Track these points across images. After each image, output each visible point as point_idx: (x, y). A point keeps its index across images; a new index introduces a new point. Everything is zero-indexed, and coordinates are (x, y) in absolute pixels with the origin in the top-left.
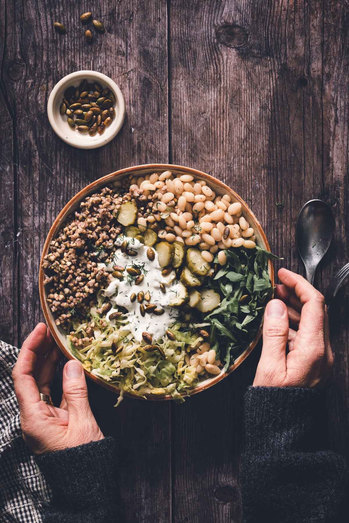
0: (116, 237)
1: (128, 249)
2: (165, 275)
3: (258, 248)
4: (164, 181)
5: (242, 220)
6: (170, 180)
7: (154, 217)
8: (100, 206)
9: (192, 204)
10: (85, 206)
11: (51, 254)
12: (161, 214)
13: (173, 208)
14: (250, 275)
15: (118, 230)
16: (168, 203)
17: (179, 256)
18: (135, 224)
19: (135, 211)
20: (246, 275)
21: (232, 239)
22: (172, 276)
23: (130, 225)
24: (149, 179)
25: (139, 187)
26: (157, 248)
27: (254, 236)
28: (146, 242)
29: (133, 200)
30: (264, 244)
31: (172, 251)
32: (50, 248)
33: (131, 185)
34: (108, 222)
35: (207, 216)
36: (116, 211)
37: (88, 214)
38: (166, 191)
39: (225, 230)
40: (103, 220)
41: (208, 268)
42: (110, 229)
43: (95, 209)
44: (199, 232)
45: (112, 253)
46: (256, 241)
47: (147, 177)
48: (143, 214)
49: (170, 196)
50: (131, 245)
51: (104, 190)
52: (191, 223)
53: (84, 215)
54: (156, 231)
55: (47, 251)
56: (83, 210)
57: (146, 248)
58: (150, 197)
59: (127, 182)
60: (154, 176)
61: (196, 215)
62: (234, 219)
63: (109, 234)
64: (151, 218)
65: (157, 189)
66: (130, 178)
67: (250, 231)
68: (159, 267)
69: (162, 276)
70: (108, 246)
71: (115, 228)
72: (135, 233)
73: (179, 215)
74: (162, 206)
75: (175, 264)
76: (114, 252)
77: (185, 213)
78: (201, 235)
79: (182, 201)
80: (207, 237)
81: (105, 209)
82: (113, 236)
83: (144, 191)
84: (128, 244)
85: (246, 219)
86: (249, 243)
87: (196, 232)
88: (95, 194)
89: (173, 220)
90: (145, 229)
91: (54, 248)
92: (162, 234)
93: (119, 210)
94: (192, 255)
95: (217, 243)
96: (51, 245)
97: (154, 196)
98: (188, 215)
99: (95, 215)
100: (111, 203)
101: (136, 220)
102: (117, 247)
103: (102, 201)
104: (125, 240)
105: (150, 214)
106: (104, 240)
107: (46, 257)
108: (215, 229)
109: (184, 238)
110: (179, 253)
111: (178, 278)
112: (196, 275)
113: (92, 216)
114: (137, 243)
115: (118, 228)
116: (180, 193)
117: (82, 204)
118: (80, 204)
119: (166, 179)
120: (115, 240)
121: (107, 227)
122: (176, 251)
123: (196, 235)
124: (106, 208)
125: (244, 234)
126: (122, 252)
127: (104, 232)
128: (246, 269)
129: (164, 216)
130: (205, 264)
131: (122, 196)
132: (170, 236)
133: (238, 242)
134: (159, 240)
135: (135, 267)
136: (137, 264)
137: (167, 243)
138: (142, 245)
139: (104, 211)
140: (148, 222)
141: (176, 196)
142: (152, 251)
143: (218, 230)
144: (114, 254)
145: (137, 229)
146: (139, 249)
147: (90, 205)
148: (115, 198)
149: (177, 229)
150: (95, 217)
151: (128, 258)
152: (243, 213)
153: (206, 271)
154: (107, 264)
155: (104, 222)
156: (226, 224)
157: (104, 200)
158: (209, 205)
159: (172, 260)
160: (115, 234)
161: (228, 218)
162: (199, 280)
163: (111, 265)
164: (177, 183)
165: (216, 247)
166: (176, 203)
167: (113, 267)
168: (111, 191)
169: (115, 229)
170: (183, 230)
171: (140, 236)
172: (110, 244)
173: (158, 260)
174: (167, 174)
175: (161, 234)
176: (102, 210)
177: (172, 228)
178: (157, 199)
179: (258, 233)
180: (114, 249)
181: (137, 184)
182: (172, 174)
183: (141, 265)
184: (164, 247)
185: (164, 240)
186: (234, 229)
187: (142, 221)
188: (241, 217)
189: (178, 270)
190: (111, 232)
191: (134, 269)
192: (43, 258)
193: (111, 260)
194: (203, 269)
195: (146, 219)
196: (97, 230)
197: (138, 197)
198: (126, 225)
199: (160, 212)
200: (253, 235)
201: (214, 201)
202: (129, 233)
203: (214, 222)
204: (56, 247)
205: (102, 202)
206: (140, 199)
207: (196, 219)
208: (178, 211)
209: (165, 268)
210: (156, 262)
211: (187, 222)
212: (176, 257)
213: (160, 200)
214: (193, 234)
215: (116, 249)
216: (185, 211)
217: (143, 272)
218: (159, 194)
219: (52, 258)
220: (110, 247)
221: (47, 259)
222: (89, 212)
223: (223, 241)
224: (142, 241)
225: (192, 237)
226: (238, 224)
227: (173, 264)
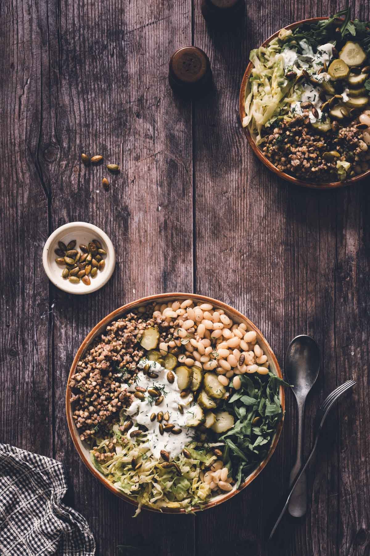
0: (139, 360)
1: (150, 371)
2: (183, 397)
3: (271, 374)
4: (186, 309)
5: (257, 348)
6: (190, 309)
7: (175, 343)
8: (125, 330)
9: (211, 331)
10: (111, 330)
11: (78, 374)
12: (182, 340)
13: (192, 334)
14: (263, 400)
15: (141, 353)
16: (188, 329)
17: (197, 379)
18: (157, 349)
19: (158, 337)
20: (259, 400)
21: (247, 365)
22: (190, 398)
23: (153, 350)
24: (171, 307)
25: (162, 314)
26: (176, 372)
27: (268, 363)
28: (167, 365)
29: (156, 326)
30: (276, 371)
31: (191, 376)
32: (77, 368)
33: (154, 311)
34: (132, 346)
35: (225, 344)
36: (139, 335)
37: (113, 338)
38: (187, 319)
39: (240, 357)
40: (128, 344)
41: (223, 392)
42: (134, 352)
43: (120, 333)
44: (217, 357)
45: (135, 375)
46: (269, 368)
47: (169, 305)
48: (164, 339)
49: (190, 323)
50: (152, 369)
51: (129, 315)
52: (209, 349)
53: (110, 338)
54: (177, 355)
55: (75, 371)
56: (109, 333)
57: (167, 371)
58: (171, 324)
59: (150, 309)
60: (176, 304)
61: (214, 341)
62: (249, 346)
63: (132, 357)
64: (172, 343)
65: (178, 316)
66: (154, 305)
67: (264, 358)
68: (178, 389)
69: (180, 398)
70: (132, 368)
71: (138, 351)
72: (157, 357)
73: (198, 342)
74: (183, 332)
75: (193, 388)
76: (137, 374)
77: (204, 340)
78: (218, 360)
79: (201, 328)
80: (223, 362)
81: (129, 334)
82: (136, 359)
83: (166, 318)
84: (150, 367)
85: (261, 347)
86: (263, 370)
87: (214, 358)
88: (120, 318)
89: (192, 346)
90: (166, 353)
91: (81, 368)
92: (182, 359)
93: (143, 335)
94: (210, 379)
95: (232, 368)
96: (78, 366)
97: (175, 323)
98: (207, 341)
99: (120, 338)
100: (136, 328)
101: (158, 345)
102: (139, 369)
103: (127, 325)
104: (147, 363)
105: (171, 339)
106: (128, 363)
107: (73, 377)
108: (231, 355)
109: (202, 363)
110: (197, 378)
111: (196, 400)
112: (212, 398)
113: (117, 339)
114: (158, 367)
115: (141, 352)
116: (200, 320)
117: (109, 328)
118: (106, 327)
119: (187, 307)
120: (137, 363)
121: (131, 350)
122: (195, 375)
123: (214, 360)
124: (131, 332)
125: (258, 361)
126: (144, 374)
127: (128, 355)
128: (260, 393)
129: (184, 342)
130: (221, 388)
131: (146, 321)
132: (189, 361)
133: (253, 368)
134: (179, 364)
135: (156, 389)
136: (158, 386)
137: (186, 367)
138: (163, 368)
139: (128, 336)
140: (169, 347)
141: (196, 324)
142: (172, 374)
143: (234, 357)
144: (137, 376)
145: (159, 353)
146: (160, 372)
147: (115, 329)
148: (139, 323)
149: (196, 354)
150: (120, 340)
151: (149, 381)
152: (258, 341)
153: (221, 394)
154: (130, 385)
155: (128, 345)
156: (242, 351)
157: (129, 325)
158: (227, 333)
159: (190, 383)
160: (138, 357)
161: (244, 346)
162: (214, 402)
163: (134, 385)
164: (197, 311)
165: (232, 373)
166: (196, 330)
167: (135, 388)
168: (136, 317)
169: (138, 353)
170: (202, 355)
171: (161, 360)
172: (133, 367)
173: (178, 383)
174: (188, 302)
175: (180, 359)
176: (127, 334)
177: (192, 353)
178: (178, 326)
179: (271, 360)
180: (137, 371)
181: (159, 310)
182: (193, 302)
183: (162, 387)
184: (183, 372)
185: (183, 364)
186: (249, 356)
187: (163, 346)
188: (255, 344)
189: (195, 393)
190: (135, 355)
191: (154, 391)
192: (70, 378)
193: (133, 381)
194: (219, 392)
195: (167, 344)
196: (121, 353)
197: (160, 323)
198: (148, 349)
199: (181, 338)
200: (267, 361)
201: (231, 329)
202: (151, 357)
203: (230, 349)
204: (83, 367)
205: (127, 327)
206: (162, 325)
207: (214, 345)
208: (198, 337)
209: (183, 391)
210: (175, 385)
211: (205, 348)
212: (194, 381)
213: (181, 327)
214: (210, 360)
215: (139, 371)
216: (204, 337)
217: (163, 393)
218: (180, 321)
219: (79, 378)
220: (133, 369)
221: (74, 379)
222: (114, 336)
223: (239, 367)
224: (163, 365)
225: (209, 363)
226: (253, 351)
227: (191, 387)
